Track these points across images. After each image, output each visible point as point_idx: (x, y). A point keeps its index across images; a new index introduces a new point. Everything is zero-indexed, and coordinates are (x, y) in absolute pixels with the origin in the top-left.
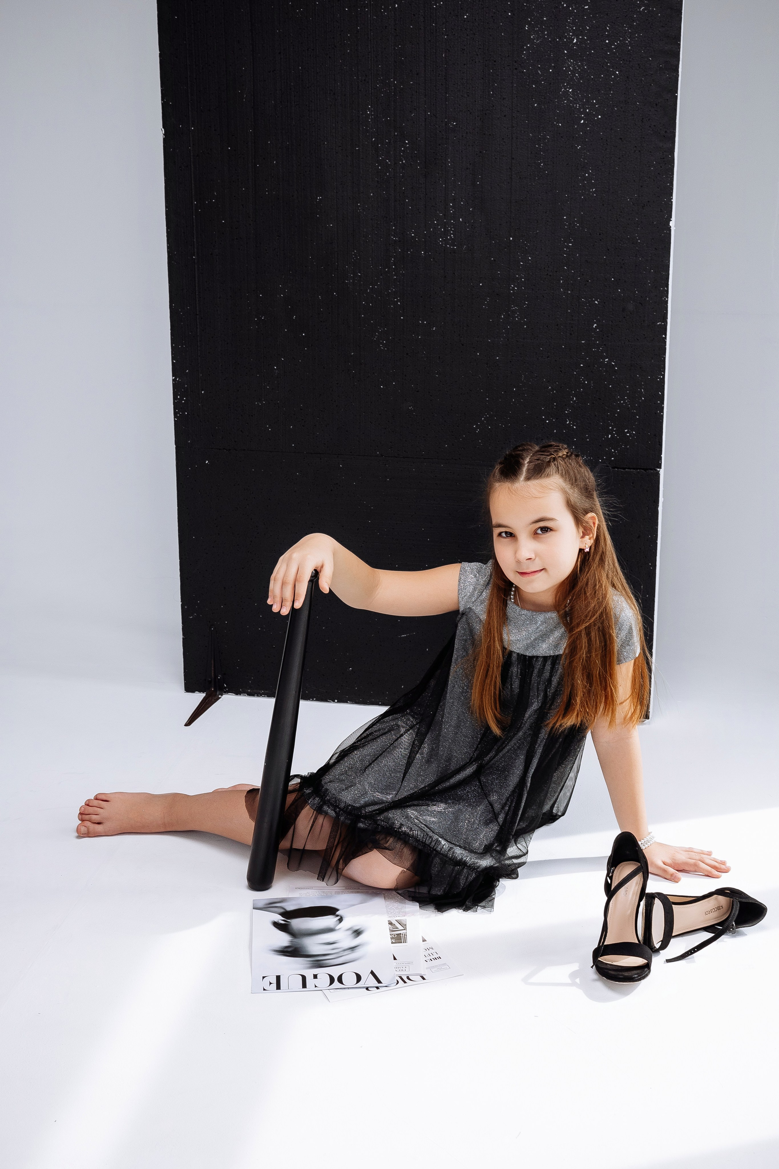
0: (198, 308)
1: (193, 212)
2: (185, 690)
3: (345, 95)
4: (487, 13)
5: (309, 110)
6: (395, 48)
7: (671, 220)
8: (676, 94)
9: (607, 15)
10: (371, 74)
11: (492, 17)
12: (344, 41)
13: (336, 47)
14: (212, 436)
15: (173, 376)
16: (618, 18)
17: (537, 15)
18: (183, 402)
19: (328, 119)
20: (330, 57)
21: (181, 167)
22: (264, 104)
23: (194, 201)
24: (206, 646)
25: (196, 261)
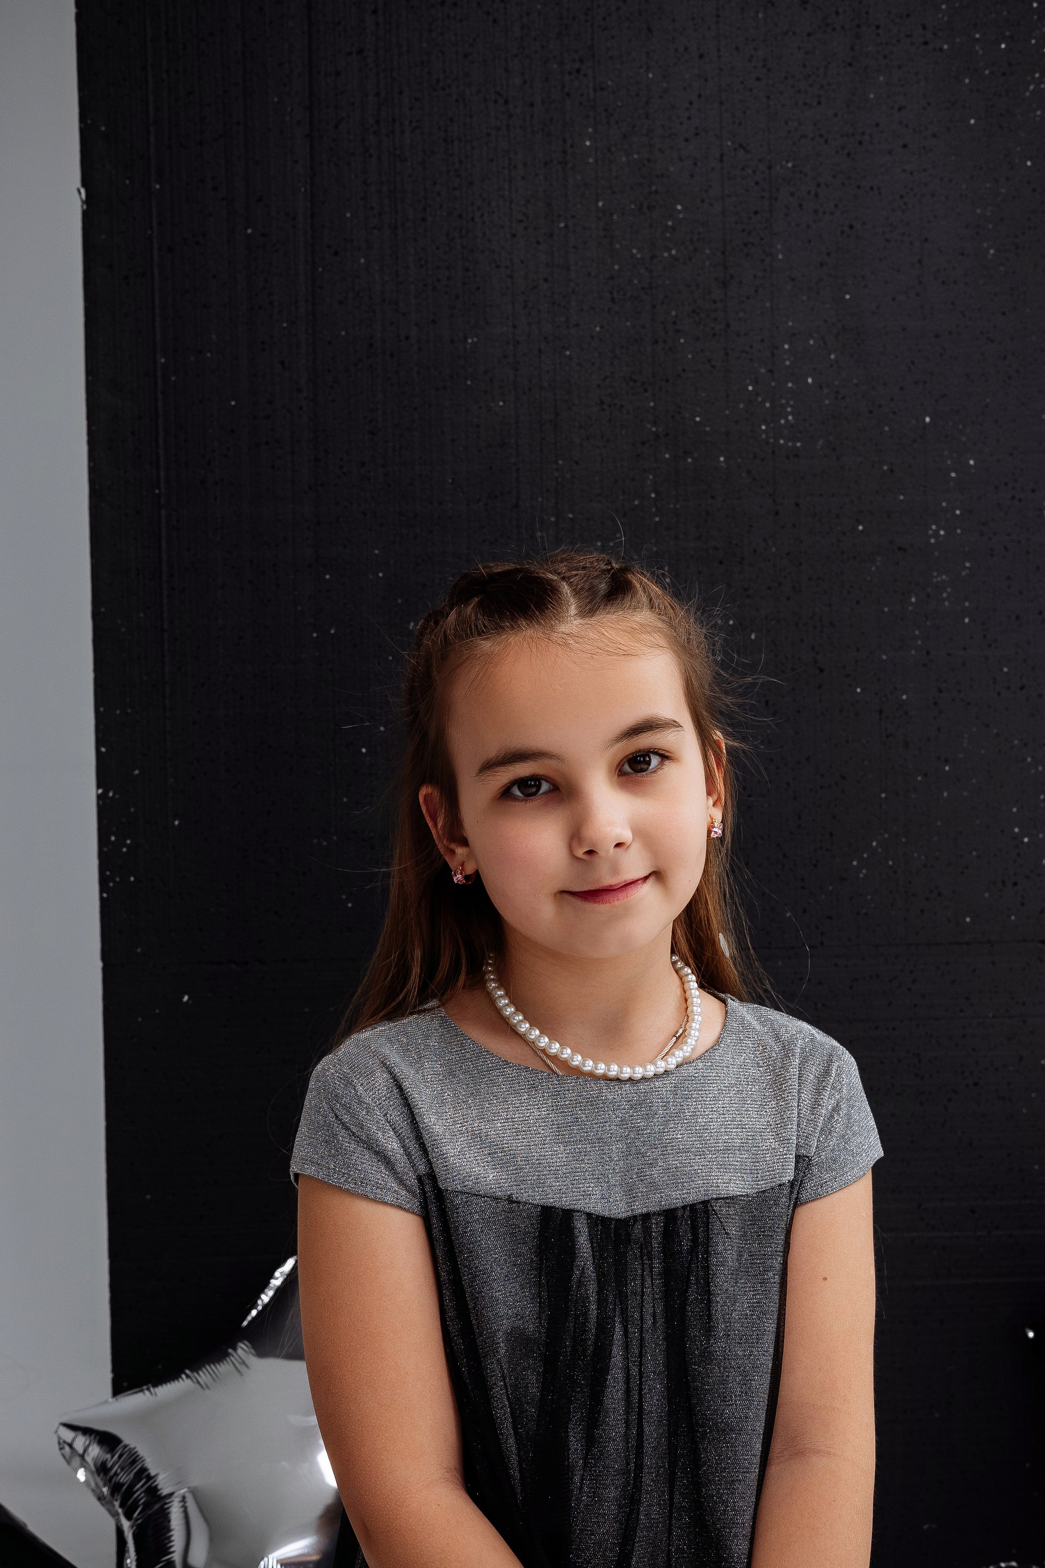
1: (156, 383)
3: (532, 105)
5: (447, 140)
14: (201, 930)
15: (98, 787)
18: (124, 850)
19: (494, 160)
21: (126, 277)
23: (158, 356)
25: (162, 500)
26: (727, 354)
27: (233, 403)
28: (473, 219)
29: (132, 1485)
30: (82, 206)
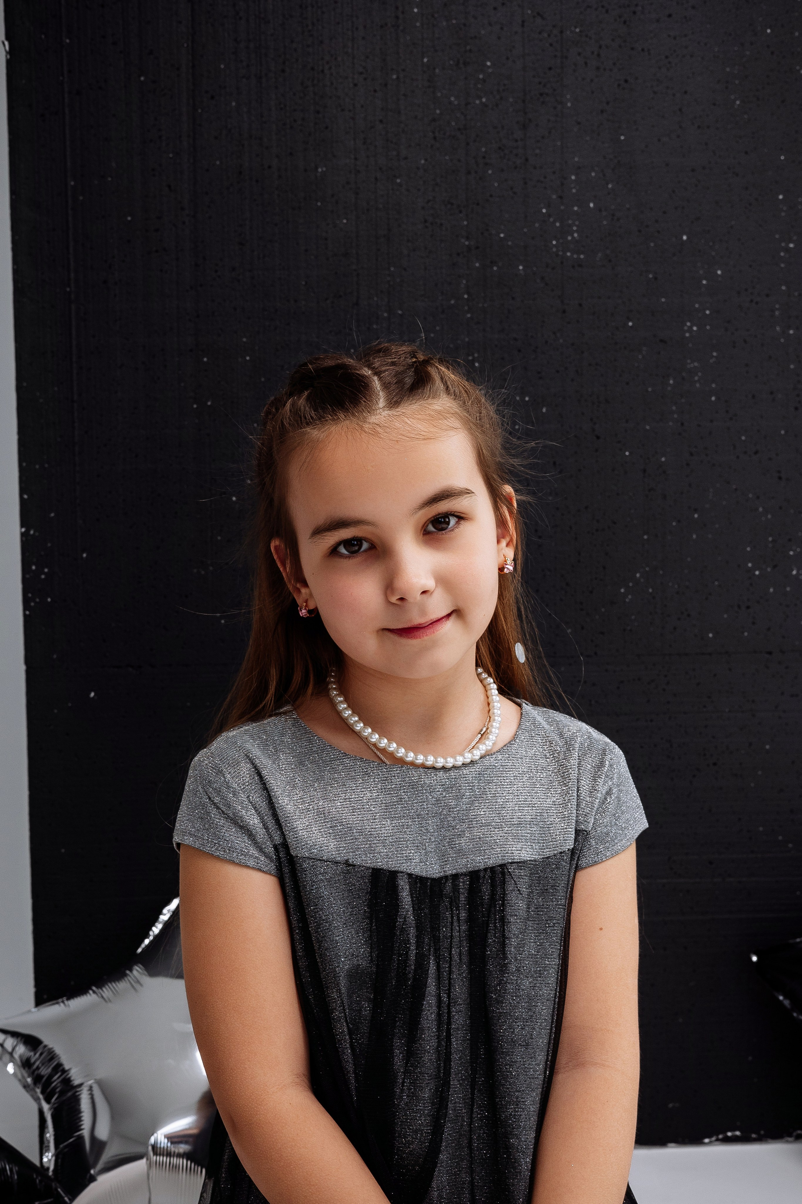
1: (67, 202)
14: (104, 641)
15: (22, 526)
18: (43, 577)
21: (43, 115)
23: (69, 180)
25: (72, 296)
26: (526, 183)
27: (129, 218)
28: (323, 71)
29: (51, 1076)
30: (6, 56)
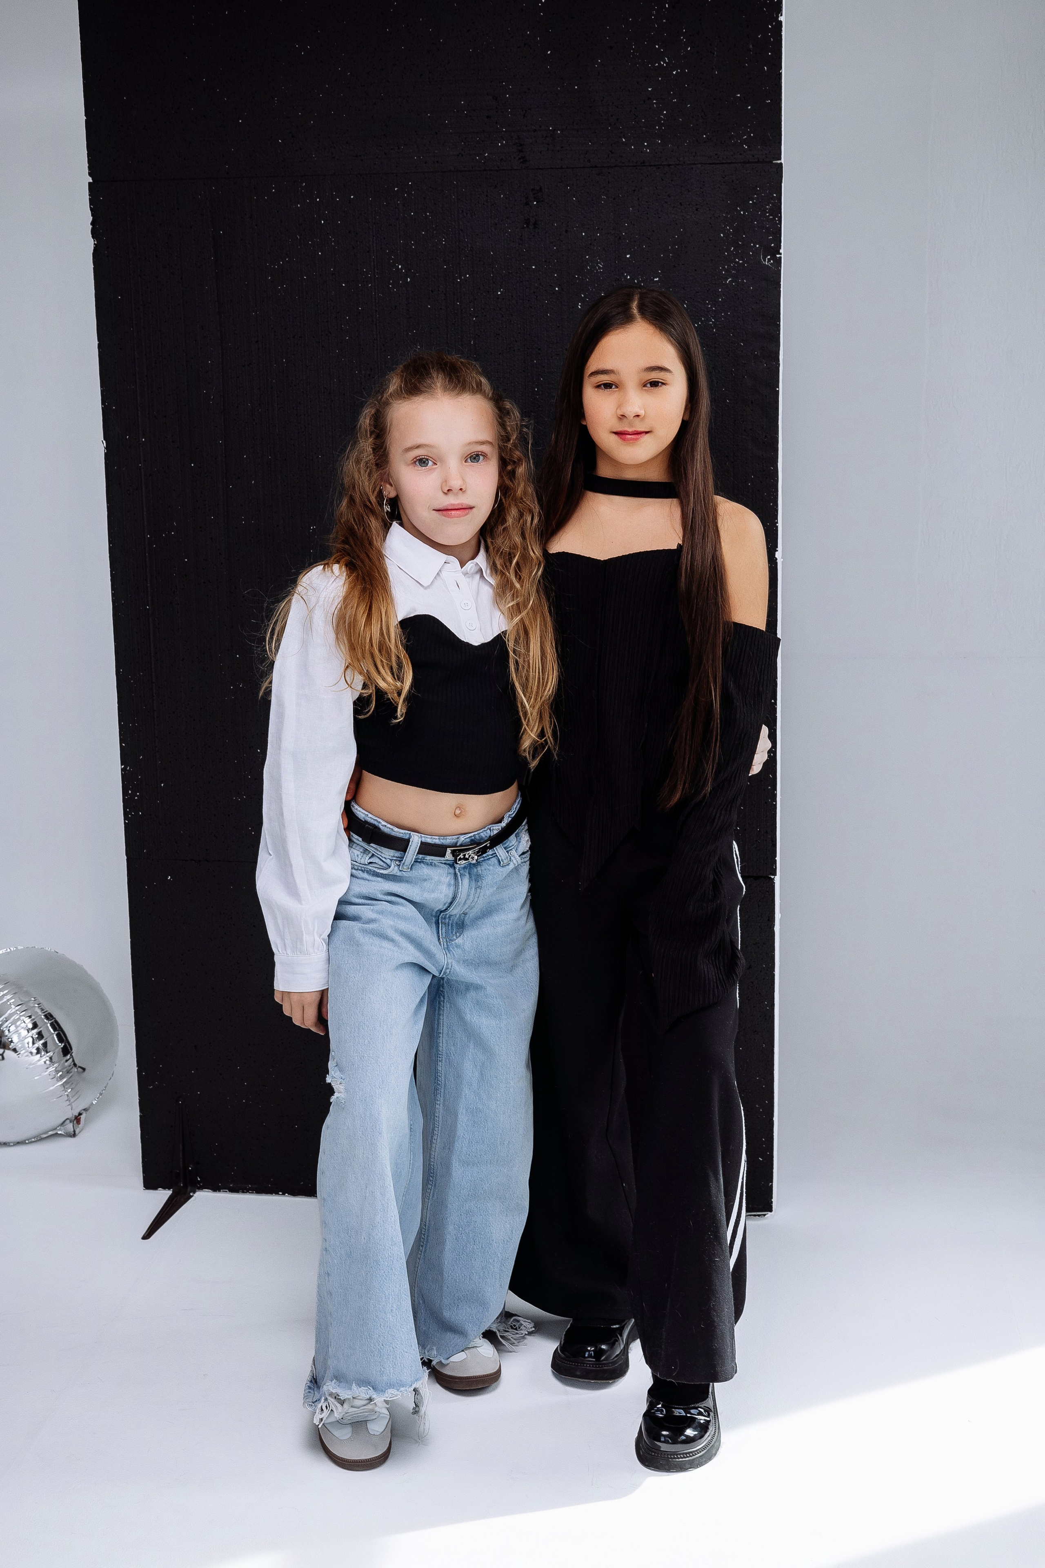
0: (153, 674)
1: (145, 549)
2: (144, 1187)
3: (344, 395)
4: (527, 288)
5: (297, 415)
6: (408, 334)
7: (777, 551)
8: (777, 389)
9: (684, 289)
10: (378, 367)
11: (534, 292)
12: (341, 325)
13: (331, 334)
14: (176, 843)
15: (122, 765)
16: (698, 292)
17: (592, 290)
18: (136, 798)
19: (323, 426)
20: (323, 347)
21: (128, 490)
22: (237, 407)
23: (146, 534)
24: (172, 1126)
25: (150, 612)
27: (186, 560)
30: (105, 450)
